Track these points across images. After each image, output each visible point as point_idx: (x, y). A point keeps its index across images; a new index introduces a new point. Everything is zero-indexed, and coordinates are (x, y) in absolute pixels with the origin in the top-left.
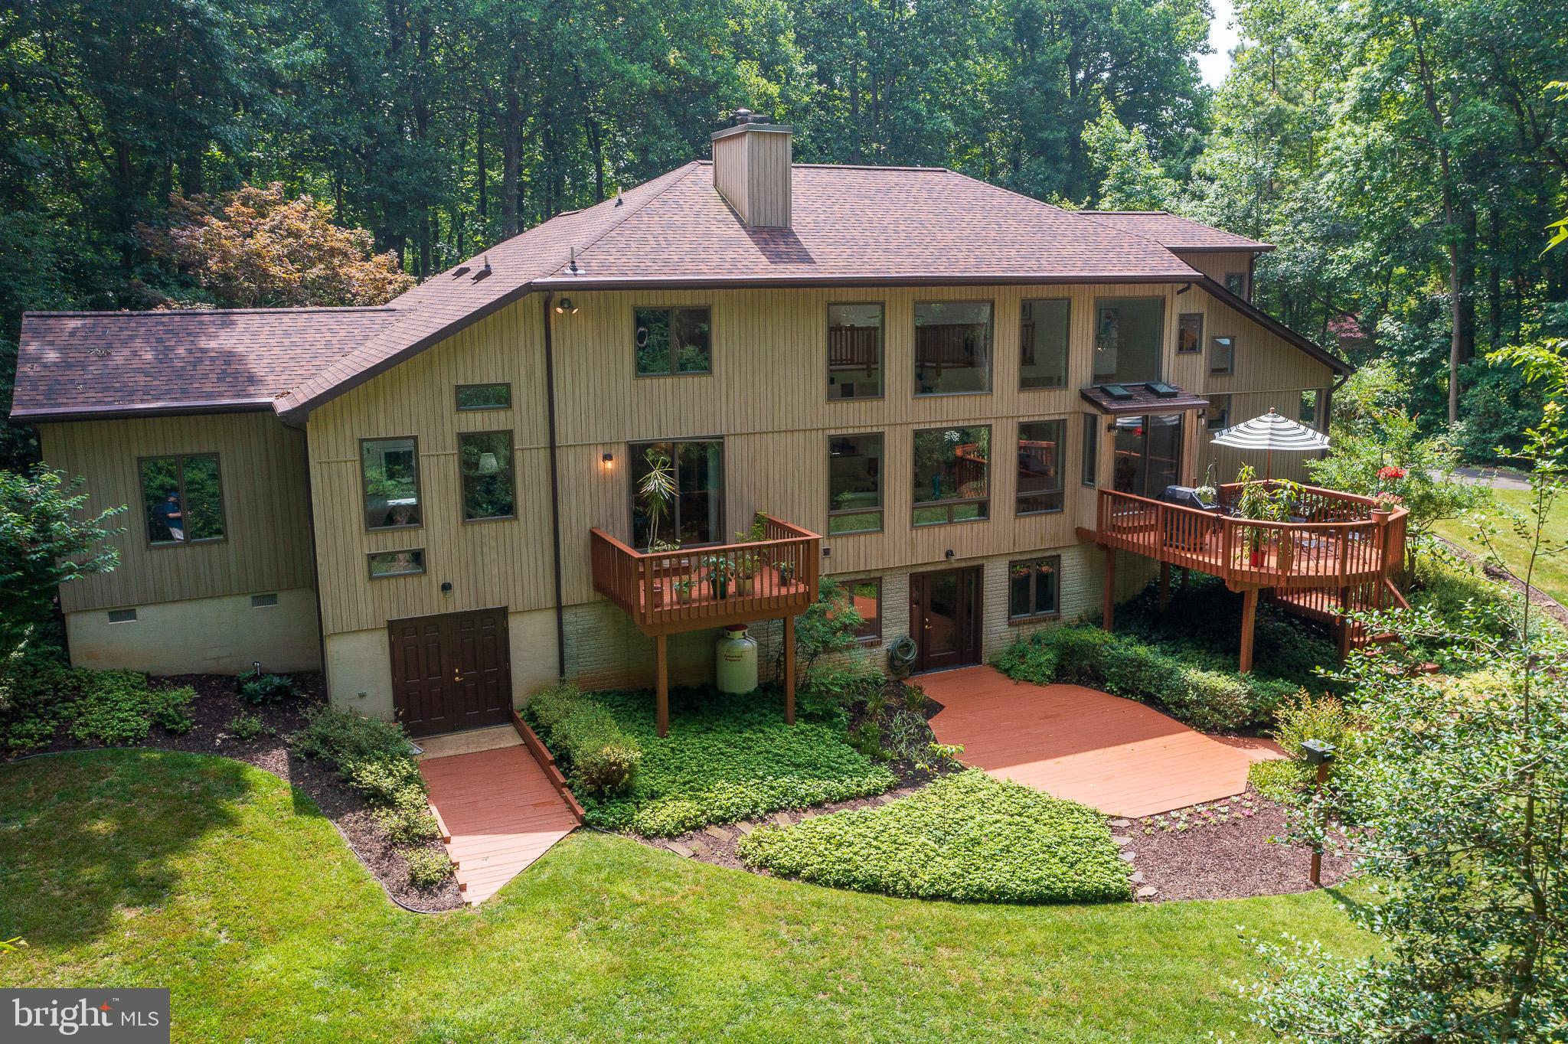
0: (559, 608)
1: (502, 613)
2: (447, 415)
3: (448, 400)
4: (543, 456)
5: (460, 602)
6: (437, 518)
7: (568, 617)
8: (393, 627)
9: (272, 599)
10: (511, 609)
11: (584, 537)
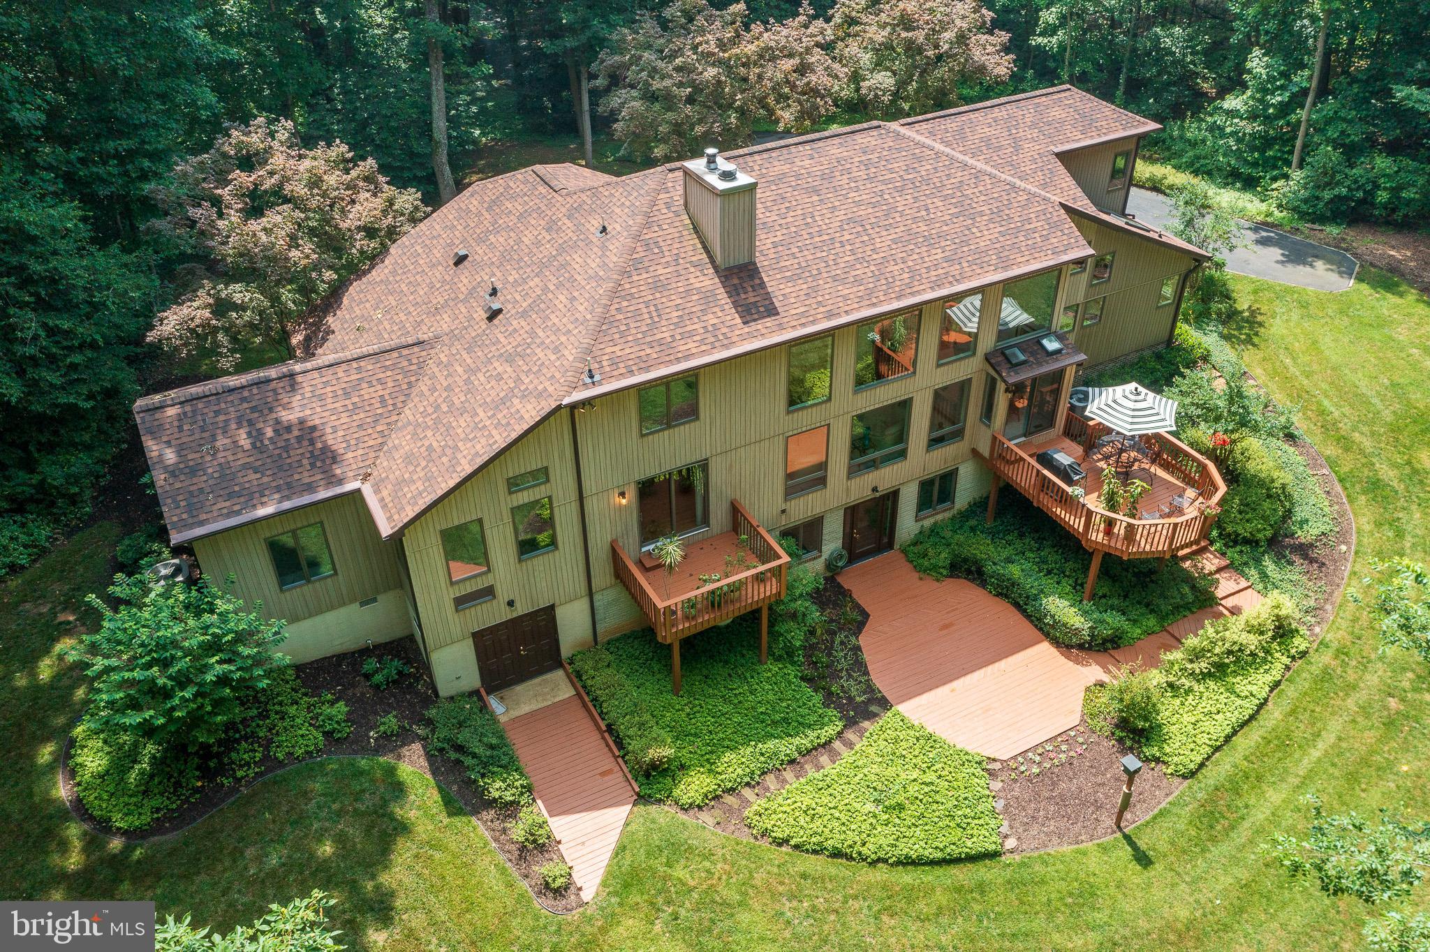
0: (591, 595)
1: (552, 608)
2: (502, 499)
3: (502, 488)
4: (575, 507)
5: (521, 609)
6: (500, 563)
7: (597, 597)
8: (476, 636)
9: (375, 600)
10: (557, 603)
11: (607, 547)
